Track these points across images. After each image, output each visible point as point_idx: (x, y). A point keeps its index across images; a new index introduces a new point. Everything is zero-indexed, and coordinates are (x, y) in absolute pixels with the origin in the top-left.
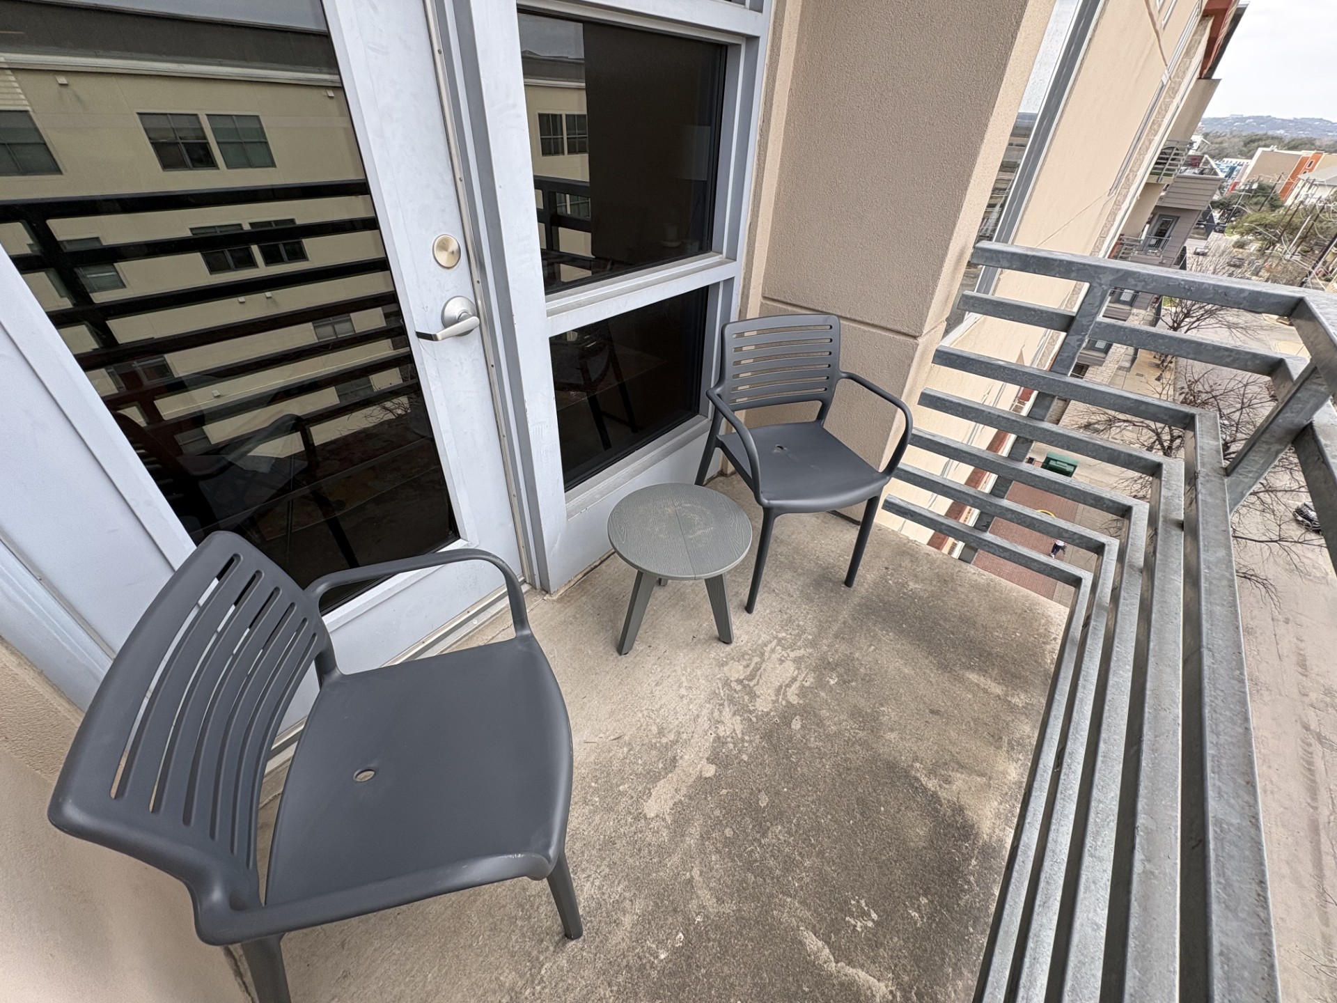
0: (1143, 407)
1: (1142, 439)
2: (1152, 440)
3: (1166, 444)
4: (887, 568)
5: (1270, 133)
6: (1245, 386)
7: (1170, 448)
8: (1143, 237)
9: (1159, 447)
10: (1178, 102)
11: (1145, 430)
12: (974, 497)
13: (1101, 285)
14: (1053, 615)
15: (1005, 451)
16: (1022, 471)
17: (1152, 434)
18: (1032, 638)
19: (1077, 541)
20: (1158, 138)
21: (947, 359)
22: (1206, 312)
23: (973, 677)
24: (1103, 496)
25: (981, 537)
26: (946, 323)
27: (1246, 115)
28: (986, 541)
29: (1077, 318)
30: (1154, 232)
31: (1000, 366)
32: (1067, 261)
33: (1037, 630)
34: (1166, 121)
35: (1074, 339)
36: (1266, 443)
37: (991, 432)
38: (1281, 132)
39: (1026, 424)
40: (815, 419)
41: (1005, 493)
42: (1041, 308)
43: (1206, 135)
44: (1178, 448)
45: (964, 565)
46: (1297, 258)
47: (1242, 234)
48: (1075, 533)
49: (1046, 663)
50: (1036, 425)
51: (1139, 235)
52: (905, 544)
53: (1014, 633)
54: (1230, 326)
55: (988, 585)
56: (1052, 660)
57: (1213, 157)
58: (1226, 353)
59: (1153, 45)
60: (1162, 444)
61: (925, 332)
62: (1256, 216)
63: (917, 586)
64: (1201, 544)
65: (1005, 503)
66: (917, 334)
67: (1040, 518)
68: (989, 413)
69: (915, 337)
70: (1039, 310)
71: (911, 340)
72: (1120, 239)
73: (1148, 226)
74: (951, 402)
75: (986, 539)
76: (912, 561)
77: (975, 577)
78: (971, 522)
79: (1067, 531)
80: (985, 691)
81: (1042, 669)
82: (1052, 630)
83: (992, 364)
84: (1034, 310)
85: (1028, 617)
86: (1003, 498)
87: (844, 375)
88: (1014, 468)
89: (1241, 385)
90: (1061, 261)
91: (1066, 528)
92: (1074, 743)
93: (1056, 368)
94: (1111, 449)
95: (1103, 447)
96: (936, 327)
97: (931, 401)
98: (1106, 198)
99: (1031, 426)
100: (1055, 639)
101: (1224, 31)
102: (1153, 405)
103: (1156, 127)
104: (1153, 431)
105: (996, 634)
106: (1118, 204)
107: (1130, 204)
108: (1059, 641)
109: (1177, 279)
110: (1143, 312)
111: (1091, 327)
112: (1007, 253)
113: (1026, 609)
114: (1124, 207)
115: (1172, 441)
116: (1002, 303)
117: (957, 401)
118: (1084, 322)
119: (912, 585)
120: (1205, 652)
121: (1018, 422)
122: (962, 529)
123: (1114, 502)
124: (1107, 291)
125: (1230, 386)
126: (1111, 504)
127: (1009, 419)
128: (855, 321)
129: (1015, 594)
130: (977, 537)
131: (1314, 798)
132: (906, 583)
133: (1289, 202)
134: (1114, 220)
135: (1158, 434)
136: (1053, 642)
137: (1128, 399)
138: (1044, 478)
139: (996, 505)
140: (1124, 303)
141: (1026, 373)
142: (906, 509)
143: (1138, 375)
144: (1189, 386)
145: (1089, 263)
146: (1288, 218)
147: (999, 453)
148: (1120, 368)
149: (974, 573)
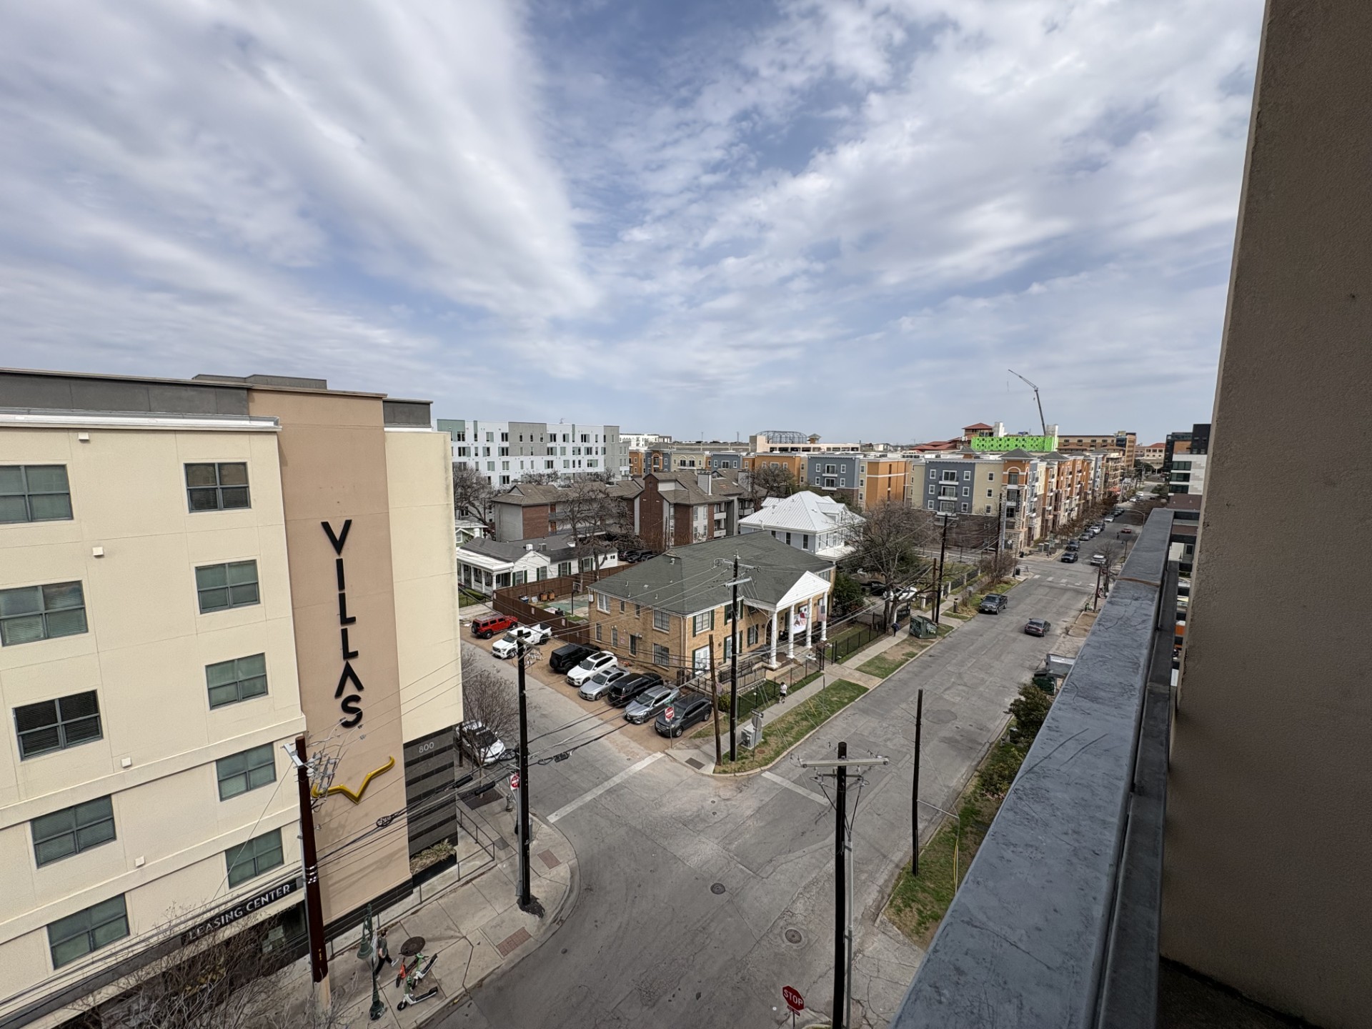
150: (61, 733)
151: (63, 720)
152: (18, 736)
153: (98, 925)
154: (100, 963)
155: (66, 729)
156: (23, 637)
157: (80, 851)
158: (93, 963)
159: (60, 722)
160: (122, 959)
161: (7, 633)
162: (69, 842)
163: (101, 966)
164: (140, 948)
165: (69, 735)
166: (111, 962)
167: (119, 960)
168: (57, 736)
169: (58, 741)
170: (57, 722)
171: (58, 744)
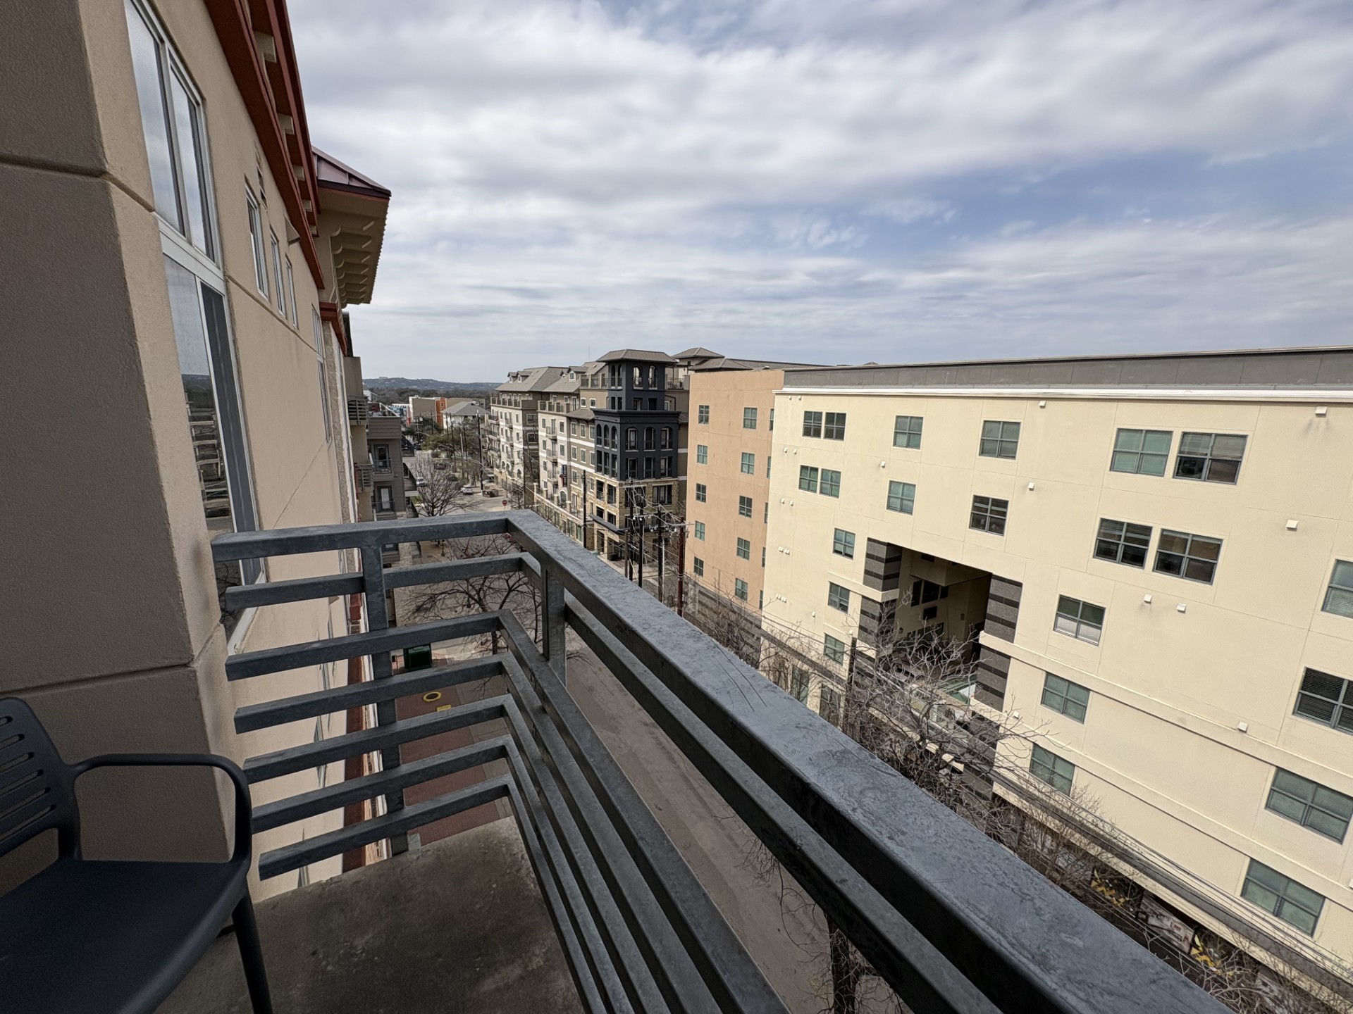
0: (462, 628)
1: (460, 601)
2: (466, 599)
3: (476, 597)
4: (314, 953)
5: (410, 387)
6: (494, 541)
7: (480, 599)
8: (372, 463)
9: (473, 601)
10: (339, 373)
11: (458, 594)
12: (370, 786)
13: (369, 546)
14: (507, 835)
15: (368, 674)
16: (400, 732)
17: (464, 595)
18: (508, 876)
19: (484, 758)
20: (340, 398)
21: (245, 668)
22: (443, 501)
23: (488, 985)
24: (479, 709)
25: (402, 817)
26: (222, 626)
27: (389, 377)
28: (409, 818)
29: (366, 578)
30: (377, 456)
31: (317, 650)
32: (326, 535)
33: (505, 863)
34: (339, 386)
35: (374, 597)
36: (553, 627)
37: (342, 666)
38: (415, 387)
39: (378, 689)
40: (56, 856)
41: (398, 759)
42: (326, 579)
43: (371, 390)
44: (485, 597)
45: (402, 858)
46: (469, 458)
47: (433, 449)
48: (479, 753)
49: (531, 890)
50: (388, 684)
51: (369, 462)
52: (320, 896)
53: (491, 886)
54: (462, 506)
55: (438, 858)
56: (533, 882)
57: (385, 403)
58: (488, 566)
59: (296, 340)
60: (473, 599)
61: (196, 653)
62: (433, 437)
63: (367, 937)
64: (574, 736)
65: (405, 769)
66: (186, 661)
67: (443, 761)
68: (334, 698)
69: (185, 665)
70: (325, 582)
71: (181, 670)
72: (355, 467)
73: (370, 455)
74: (282, 709)
75: (407, 816)
76: (342, 910)
77: (421, 862)
78: (378, 767)
79: (471, 756)
80: (508, 987)
81: (533, 901)
82: (516, 850)
83: (307, 651)
84: (320, 583)
85: (490, 854)
86: (399, 765)
87: (80, 768)
88: (392, 735)
89: (491, 542)
90: (320, 536)
91: (468, 753)
92: (609, 979)
93: (374, 627)
94: (461, 670)
95: (453, 672)
96: (211, 637)
97: (251, 721)
98: (326, 445)
99: (383, 688)
100: (523, 857)
101: (343, 329)
102: (468, 623)
103: (334, 391)
104: (462, 592)
105: (478, 906)
106: (339, 447)
107: (348, 443)
108: (526, 856)
109: (426, 527)
110: (404, 513)
111: (383, 582)
112: (257, 542)
113: (483, 850)
114: (345, 446)
115: (478, 594)
116: (280, 588)
117: (289, 705)
118: (374, 579)
119: (360, 943)
120: (640, 843)
121: (370, 691)
122: (375, 827)
123: (488, 710)
124: (377, 549)
125: (486, 545)
126: (488, 713)
127: (358, 693)
128: (61, 684)
129: (466, 844)
130: (399, 822)
131: (675, 763)
132: (351, 947)
133: (445, 427)
134: (343, 458)
135: (467, 593)
136: (523, 861)
137: (448, 627)
138: (424, 725)
139: (396, 778)
140: (387, 510)
141: (349, 644)
142: (297, 856)
143: (428, 557)
144: (465, 553)
145: (348, 531)
146: (451, 436)
147: (363, 681)
148: (414, 557)
149: (418, 858)
150: (1337, 713)
151: (1343, 702)
152: (1299, 693)
153: (1291, 901)
154: (1270, 927)
155: (1343, 712)
156: (1343, 610)
157: (1304, 825)
158: (1263, 919)
159: (1340, 702)
160: (1289, 944)
161: (1330, 600)
162: (1299, 810)
163: (1268, 929)
164: (1309, 955)
165: (1343, 719)
166: (1279, 936)
167: (1285, 942)
168: (1332, 713)
169: (1330, 717)
170: (1337, 700)
171: (1329, 720)
